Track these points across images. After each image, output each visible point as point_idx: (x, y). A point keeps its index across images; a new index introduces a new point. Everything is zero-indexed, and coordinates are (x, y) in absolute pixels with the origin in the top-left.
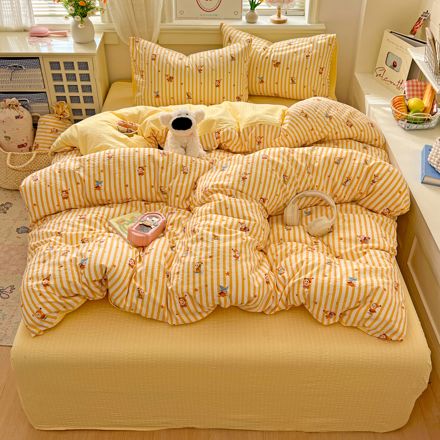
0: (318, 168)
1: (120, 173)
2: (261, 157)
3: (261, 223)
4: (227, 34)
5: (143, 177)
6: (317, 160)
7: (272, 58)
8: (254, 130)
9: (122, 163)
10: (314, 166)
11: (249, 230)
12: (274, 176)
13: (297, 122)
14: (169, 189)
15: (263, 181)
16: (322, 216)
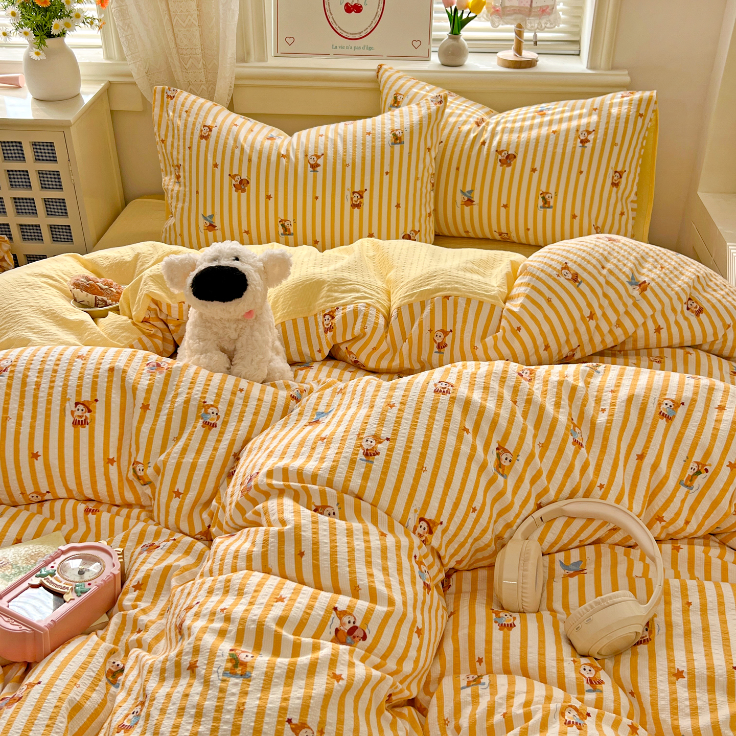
0: (608, 429)
1: (20, 417)
2: (431, 387)
3: (410, 609)
4: (390, 88)
5: (84, 431)
6: (606, 404)
7: (495, 143)
8: (427, 310)
9: (31, 388)
10: (593, 424)
11: (364, 638)
12: (465, 449)
13: (548, 294)
14: (158, 471)
15: (429, 463)
16: (615, 588)
